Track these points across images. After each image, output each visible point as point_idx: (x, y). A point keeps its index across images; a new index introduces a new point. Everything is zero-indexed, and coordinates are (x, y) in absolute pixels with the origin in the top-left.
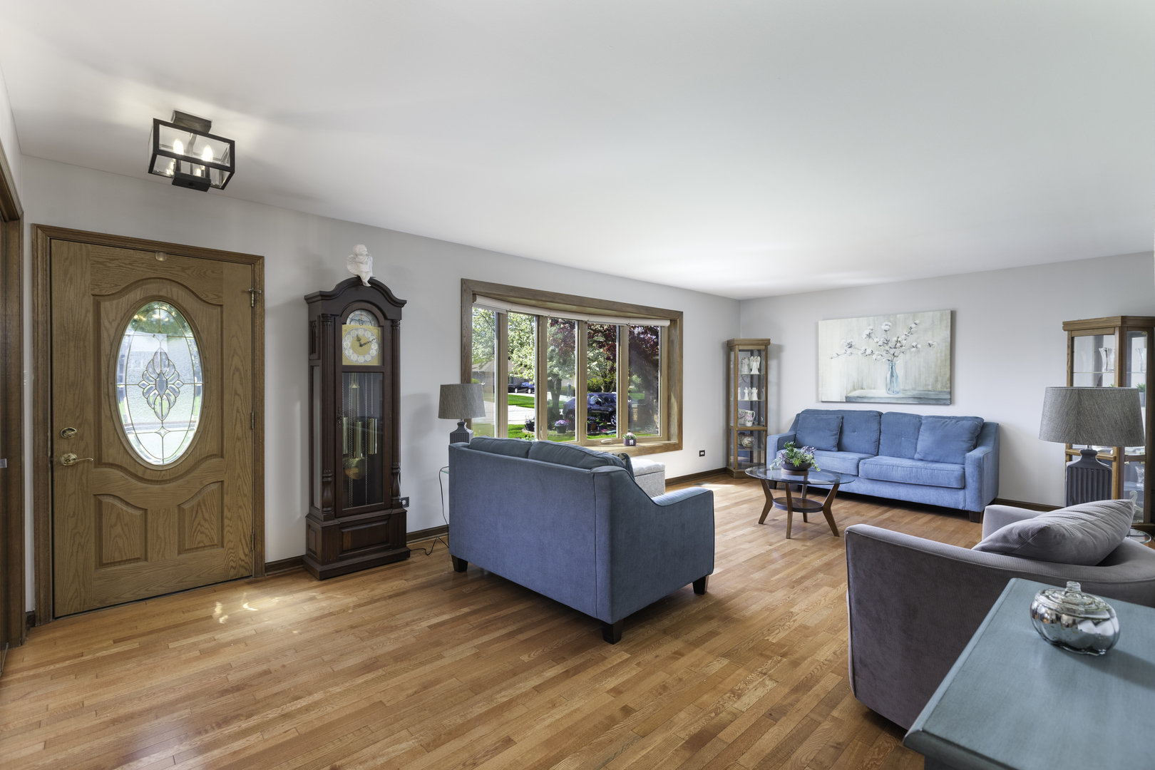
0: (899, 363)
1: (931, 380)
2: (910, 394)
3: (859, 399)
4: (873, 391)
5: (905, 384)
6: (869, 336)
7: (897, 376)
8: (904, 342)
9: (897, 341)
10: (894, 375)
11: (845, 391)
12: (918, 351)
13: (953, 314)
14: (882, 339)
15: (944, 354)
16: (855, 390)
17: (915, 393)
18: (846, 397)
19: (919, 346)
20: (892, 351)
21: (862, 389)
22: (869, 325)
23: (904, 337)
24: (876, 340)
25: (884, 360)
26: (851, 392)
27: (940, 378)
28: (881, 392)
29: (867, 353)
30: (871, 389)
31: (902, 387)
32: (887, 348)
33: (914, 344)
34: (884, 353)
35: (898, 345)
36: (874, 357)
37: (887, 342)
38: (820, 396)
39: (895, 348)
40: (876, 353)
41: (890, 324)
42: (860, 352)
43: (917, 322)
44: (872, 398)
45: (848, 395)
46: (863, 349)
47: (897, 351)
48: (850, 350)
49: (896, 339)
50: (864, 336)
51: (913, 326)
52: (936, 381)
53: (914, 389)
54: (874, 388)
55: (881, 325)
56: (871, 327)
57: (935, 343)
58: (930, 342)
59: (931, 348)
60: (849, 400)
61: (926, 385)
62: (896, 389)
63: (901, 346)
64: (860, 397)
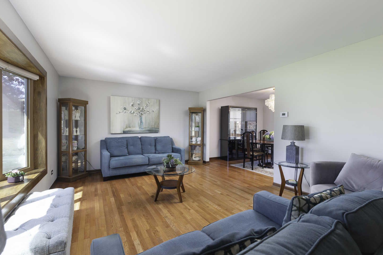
0: (143, 117)
1: (153, 124)
2: (147, 129)
3: (129, 132)
4: (134, 128)
5: (146, 126)
6: (133, 105)
7: (143, 122)
8: (145, 109)
9: (143, 109)
10: (142, 122)
11: (123, 129)
12: (150, 113)
13: (159, 101)
14: (137, 107)
15: (157, 115)
16: (127, 128)
17: (148, 129)
18: (123, 131)
19: (150, 111)
20: (141, 112)
21: (130, 127)
22: (133, 101)
23: (145, 107)
24: (135, 107)
25: (138, 116)
26: (125, 129)
27: (156, 123)
28: (137, 129)
29: (132, 112)
30: (133, 127)
31: (144, 127)
32: (139, 111)
33: (148, 110)
34: (138, 113)
35: (143, 110)
36: (135, 114)
37: (139, 109)
38: (111, 131)
39: (142, 111)
40: (135, 113)
41: (140, 102)
42: (129, 112)
43: (149, 102)
44: (134, 131)
45: (124, 130)
46: (130, 111)
47: (143, 113)
48: (125, 111)
49: (142, 108)
50: (131, 105)
51: (148, 103)
52: (155, 124)
53: (148, 127)
54: (135, 127)
55: (137, 101)
56: (133, 102)
57: (155, 111)
58: (153, 110)
59: (153, 112)
60: (124, 132)
61: (152, 126)
62: (143, 127)
63: (144, 111)
64: (129, 131)
